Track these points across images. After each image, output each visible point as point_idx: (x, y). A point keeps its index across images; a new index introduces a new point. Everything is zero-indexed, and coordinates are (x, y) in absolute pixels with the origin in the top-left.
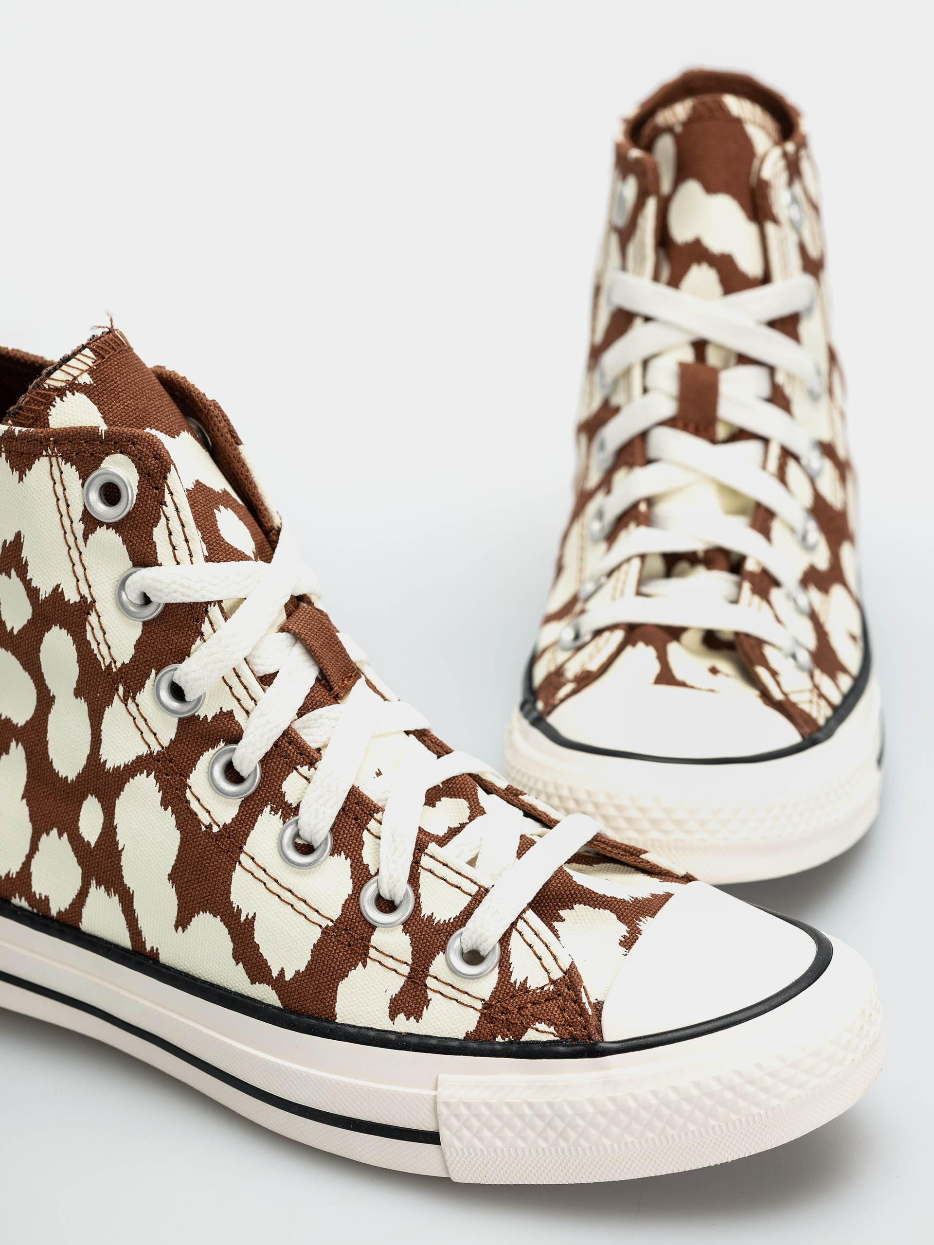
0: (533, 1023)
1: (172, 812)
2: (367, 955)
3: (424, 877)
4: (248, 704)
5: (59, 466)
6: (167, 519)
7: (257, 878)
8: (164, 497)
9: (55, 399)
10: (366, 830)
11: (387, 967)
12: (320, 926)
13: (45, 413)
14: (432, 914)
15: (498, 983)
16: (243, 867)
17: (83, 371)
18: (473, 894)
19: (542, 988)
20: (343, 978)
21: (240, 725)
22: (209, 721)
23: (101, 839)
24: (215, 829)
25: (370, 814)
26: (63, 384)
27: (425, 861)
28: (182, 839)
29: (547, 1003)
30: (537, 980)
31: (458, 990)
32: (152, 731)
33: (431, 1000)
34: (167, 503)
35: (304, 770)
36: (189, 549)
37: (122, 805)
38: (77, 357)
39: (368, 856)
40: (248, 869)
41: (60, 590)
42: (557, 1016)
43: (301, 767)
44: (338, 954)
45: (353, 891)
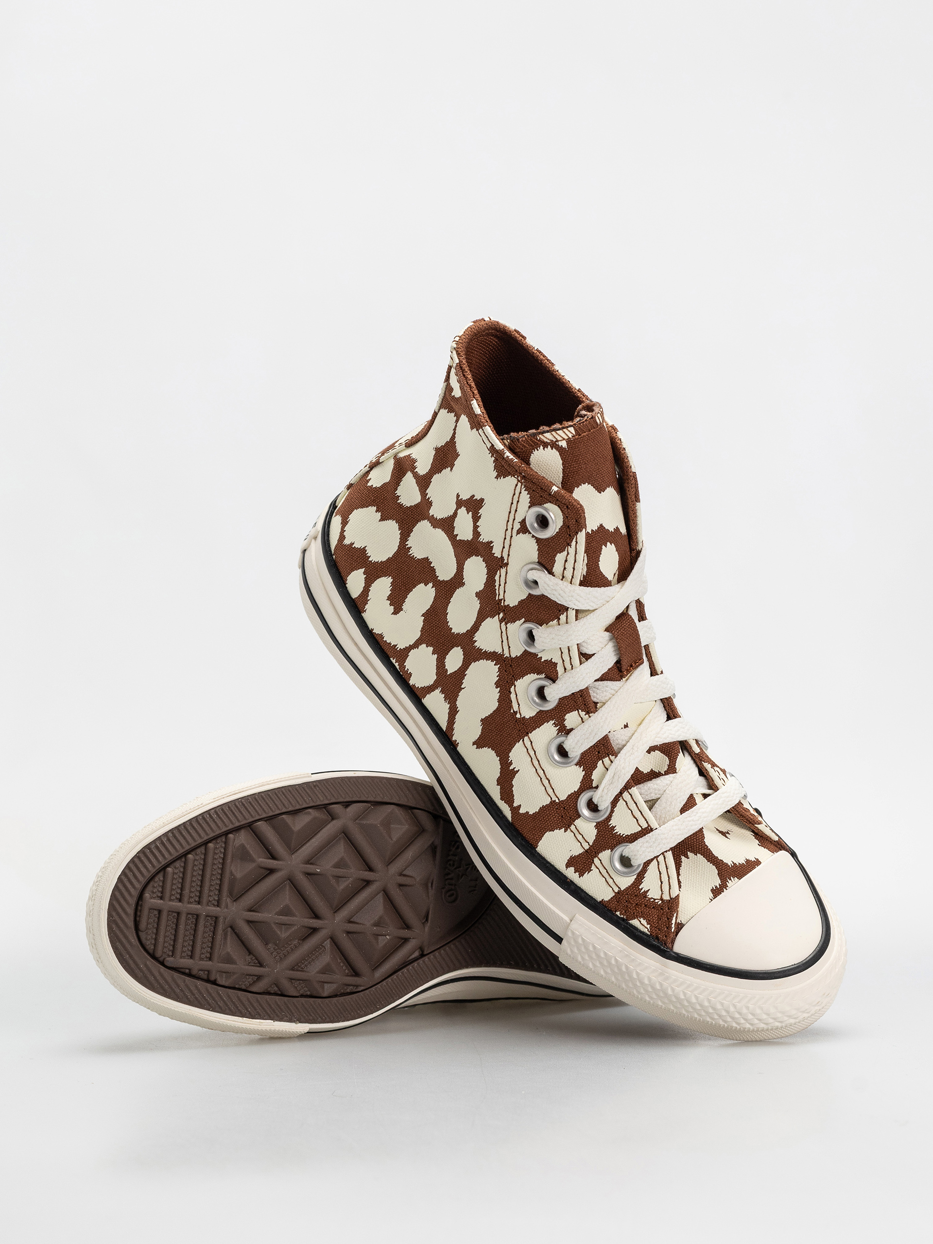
0: (640, 917)
1: (499, 691)
2: (569, 826)
3: (621, 803)
4: (568, 666)
5: (521, 489)
6: (568, 553)
7: (529, 754)
8: (571, 543)
9: (540, 446)
10: (601, 761)
11: (577, 839)
12: (551, 798)
13: (531, 451)
14: (616, 826)
15: (632, 884)
16: (524, 743)
17: (564, 439)
18: (643, 828)
19: (655, 900)
20: (550, 831)
21: (558, 673)
22: (542, 661)
23: (454, 674)
24: (518, 716)
25: (608, 754)
26: (549, 441)
27: (626, 795)
28: (497, 708)
29: (653, 910)
30: (654, 894)
31: (609, 875)
32: (508, 645)
33: (592, 870)
34: (572, 546)
35: (583, 714)
36: (573, 573)
37: (474, 666)
38: (564, 430)
39: (595, 775)
40: (526, 746)
41: (492, 545)
42: (655, 921)
43: (582, 711)
44: (554, 818)
45: (578, 790)
